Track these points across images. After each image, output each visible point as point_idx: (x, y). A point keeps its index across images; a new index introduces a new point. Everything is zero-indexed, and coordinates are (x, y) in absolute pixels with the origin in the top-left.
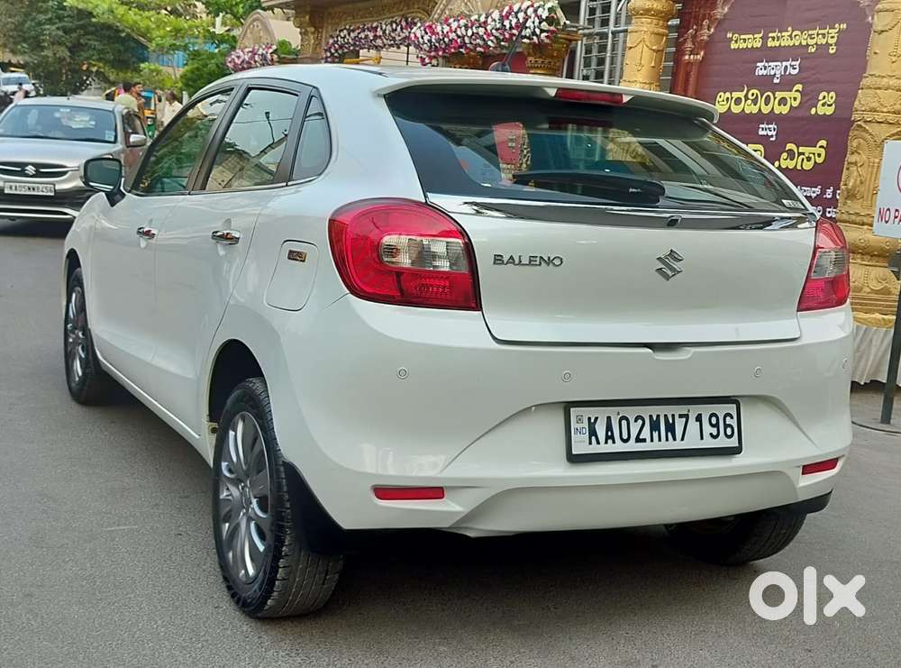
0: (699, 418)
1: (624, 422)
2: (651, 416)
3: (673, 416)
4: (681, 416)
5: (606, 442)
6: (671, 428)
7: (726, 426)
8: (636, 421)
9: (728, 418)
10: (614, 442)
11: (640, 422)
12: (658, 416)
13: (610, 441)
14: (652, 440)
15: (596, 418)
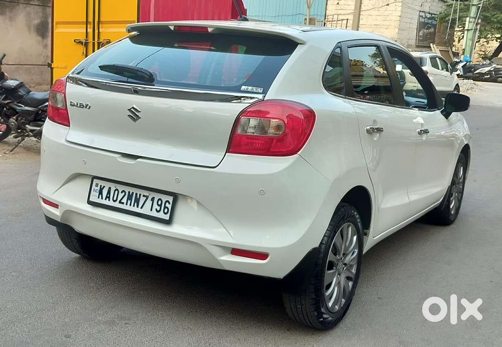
0: (153, 199)
1: (116, 192)
2: (129, 192)
3: (140, 195)
4: (144, 196)
5: (106, 199)
6: (137, 201)
7: (165, 207)
8: (122, 192)
9: (167, 203)
10: (109, 200)
11: (124, 193)
12: (133, 193)
13: (108, 199)
14: (127, 204)
15: (104, 187)
